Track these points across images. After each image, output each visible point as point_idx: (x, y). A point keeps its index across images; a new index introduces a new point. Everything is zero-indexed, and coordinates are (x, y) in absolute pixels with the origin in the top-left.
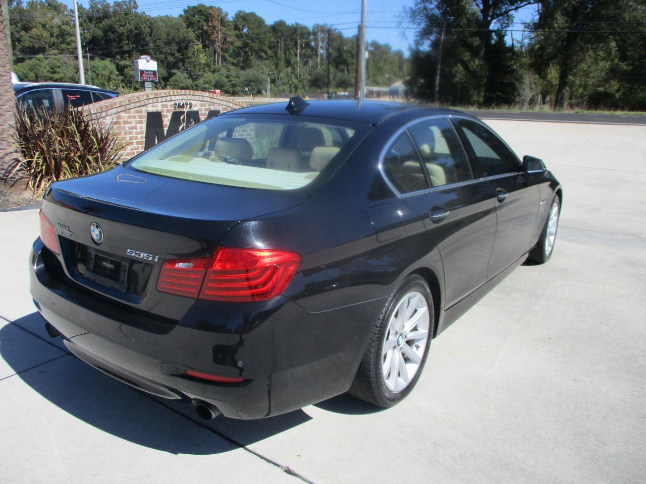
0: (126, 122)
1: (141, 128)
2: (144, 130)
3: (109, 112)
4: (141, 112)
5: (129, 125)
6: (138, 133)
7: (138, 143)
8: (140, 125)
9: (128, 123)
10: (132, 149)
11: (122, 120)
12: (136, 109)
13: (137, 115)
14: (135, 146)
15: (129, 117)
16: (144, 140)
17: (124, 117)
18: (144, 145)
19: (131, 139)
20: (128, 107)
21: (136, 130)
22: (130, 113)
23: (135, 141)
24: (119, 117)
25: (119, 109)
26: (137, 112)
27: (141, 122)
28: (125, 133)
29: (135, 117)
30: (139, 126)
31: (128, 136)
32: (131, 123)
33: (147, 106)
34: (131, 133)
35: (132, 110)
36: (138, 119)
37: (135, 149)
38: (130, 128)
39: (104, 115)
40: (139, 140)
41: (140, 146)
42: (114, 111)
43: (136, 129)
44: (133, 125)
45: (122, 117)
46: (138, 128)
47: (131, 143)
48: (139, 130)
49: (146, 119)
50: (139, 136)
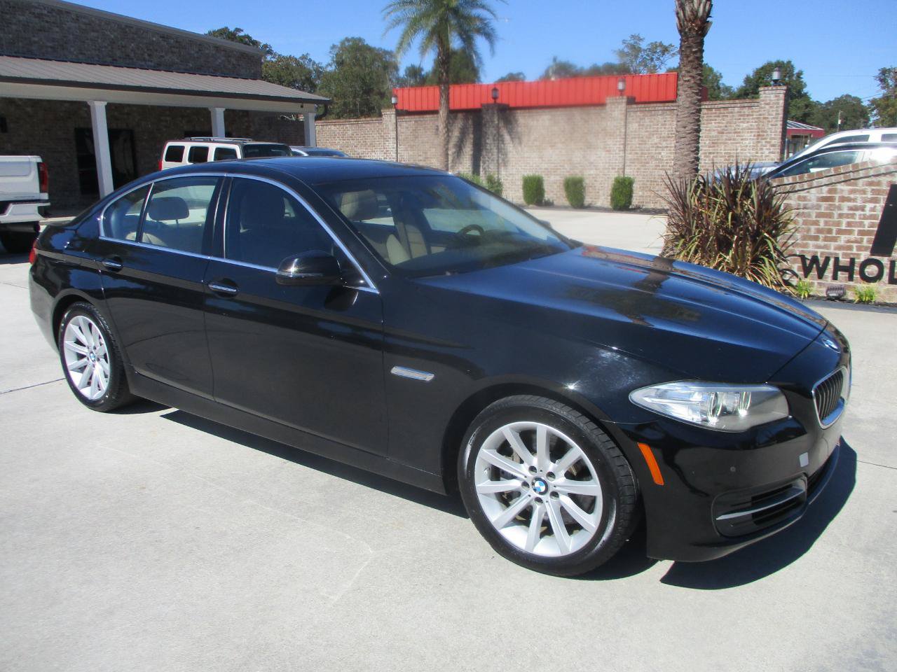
0: (843, 199)
1: (873, 209)
2: (879, 213)
3: (815, 183)
4: (879, 184)
5: (851, 204)
6: (865, 217)
7: (862, 233)
8: (872, 205)
9: (849, 200)
10: (849, 241)
11: (837, 196)
12: (869, 180)
13: (869, 189)
14: (855, 236)
15: (852, 192)
16: (876, 229)
17: (842, 191)
18: (873, 237)
19: (849, 224)
20: (852, 175)
21: (862, 213)
22: (856, 185)
23: (856, 229)
24: (835, 191)
25: (833, 179)
26: (871, 184)
27: (874, 200)
28: (841, 216)
29: (864, 192)
30: (869, 206)
31: (844, 221)
32: (854, 200)
33: (893, 175)
34: (853, 216)
35: (861, 181)
36: (869, 196)
37: (856, 242)
38: (851, 209)
39: (806, 187)
40: (866, 228)
41: (866, 238)
42: (825, 181)
43: (863, 210)
44: (859, 203)
45: (839, 191)
46: (867, 209)
47: (850, 232)
48: (867, 213)
49: (886, 197)
50: (867, 222)
